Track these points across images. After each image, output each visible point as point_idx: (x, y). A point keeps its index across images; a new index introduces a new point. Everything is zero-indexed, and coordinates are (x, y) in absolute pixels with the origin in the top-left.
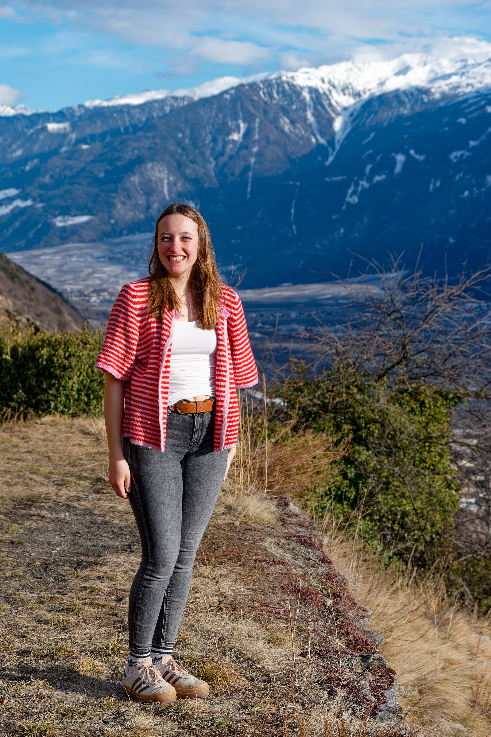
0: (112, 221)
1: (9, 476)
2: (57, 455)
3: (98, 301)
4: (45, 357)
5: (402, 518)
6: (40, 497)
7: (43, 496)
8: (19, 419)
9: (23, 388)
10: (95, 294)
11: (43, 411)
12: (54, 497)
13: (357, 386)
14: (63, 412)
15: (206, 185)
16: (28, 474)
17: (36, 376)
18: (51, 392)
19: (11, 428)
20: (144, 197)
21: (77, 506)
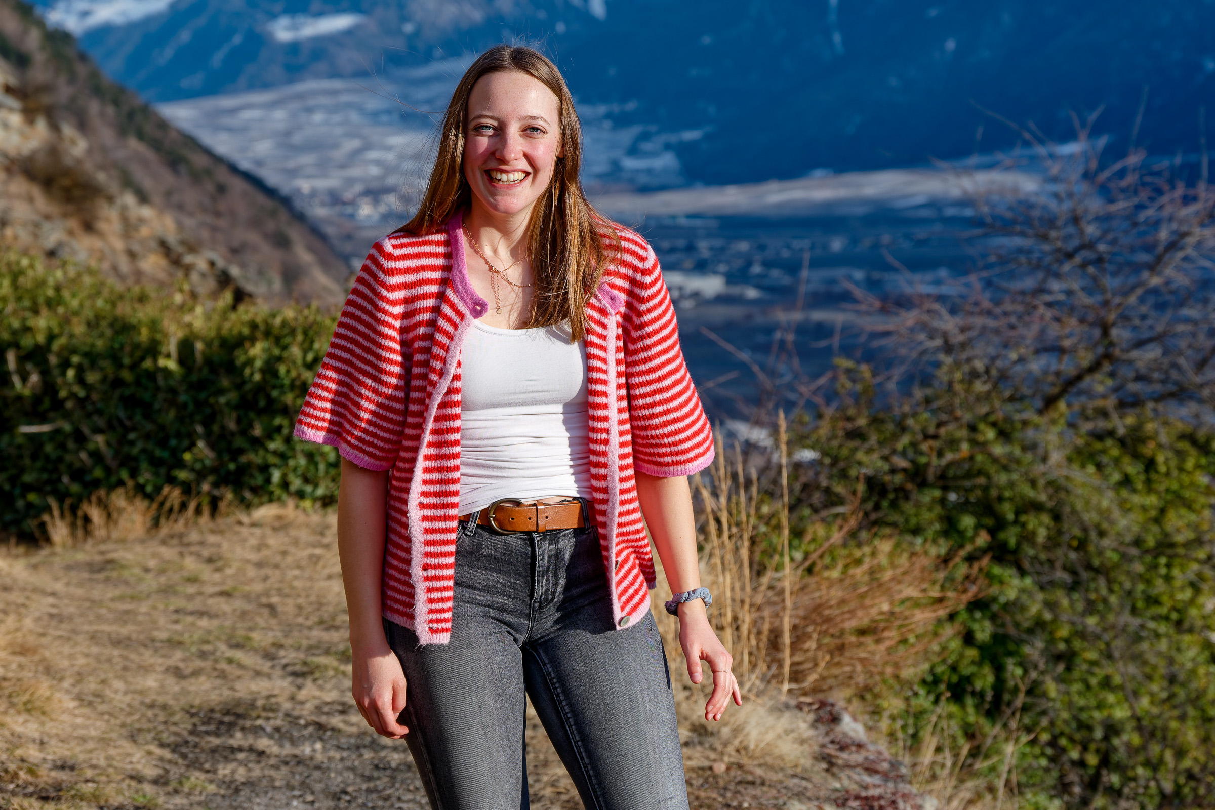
1: (178, 654)
2: (290, 601)
3: (376, 215)
4: (258, 364)
5: (1106, 738)
6: (252, 705)
7: (260, 703)
8: (198, 511)
9: (208, 436)
10: (367, 200)
11: (255, 490)
12: (287, 705)
13: (994, 425)
14: (300, 495)
16: (222, 647)
17: (237, 407)
18: (272, 446)
19: (181, 536)
21: (341, 726)
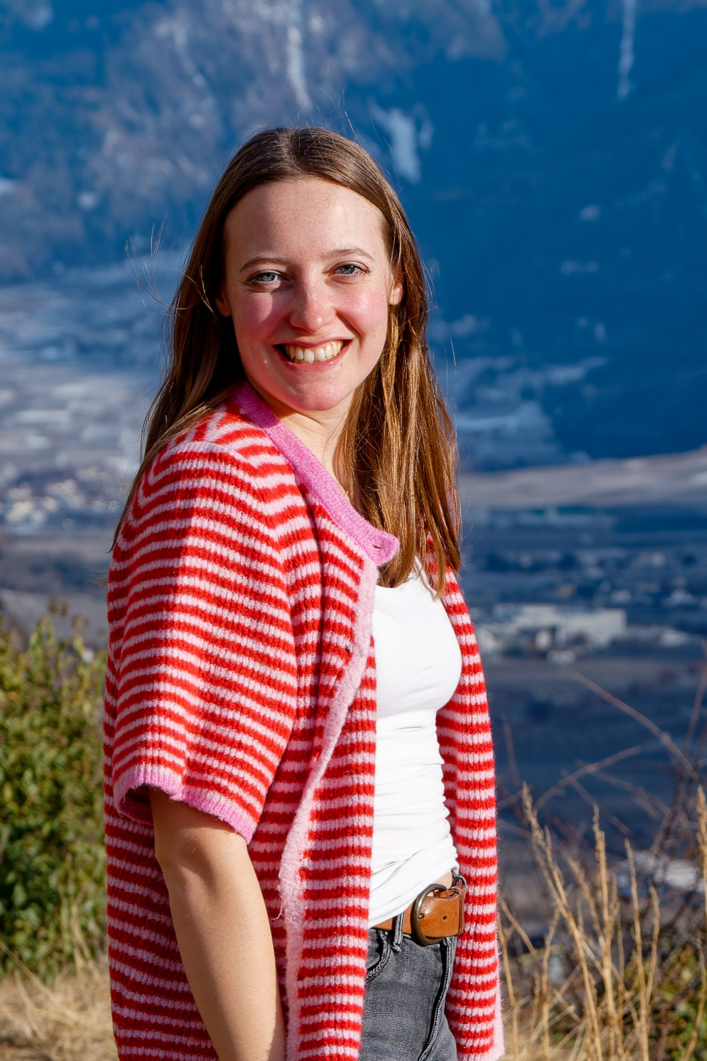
0: (87, 200)
3: (39, 517)
10: (23, 492)
15: (457, 48)
20: (210, 102)
